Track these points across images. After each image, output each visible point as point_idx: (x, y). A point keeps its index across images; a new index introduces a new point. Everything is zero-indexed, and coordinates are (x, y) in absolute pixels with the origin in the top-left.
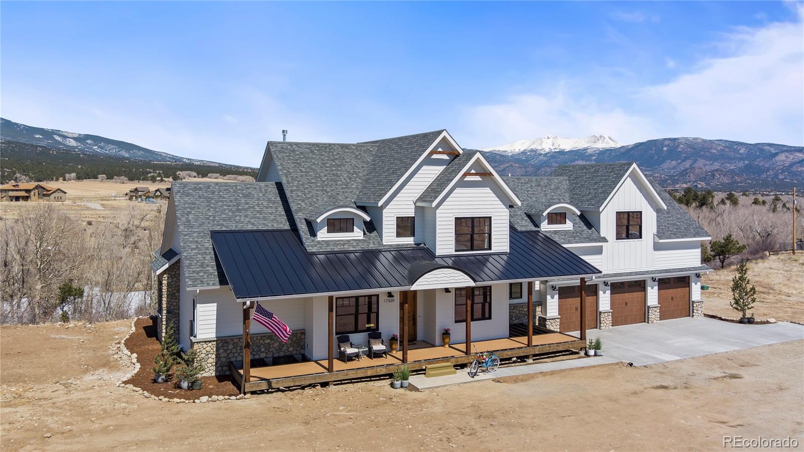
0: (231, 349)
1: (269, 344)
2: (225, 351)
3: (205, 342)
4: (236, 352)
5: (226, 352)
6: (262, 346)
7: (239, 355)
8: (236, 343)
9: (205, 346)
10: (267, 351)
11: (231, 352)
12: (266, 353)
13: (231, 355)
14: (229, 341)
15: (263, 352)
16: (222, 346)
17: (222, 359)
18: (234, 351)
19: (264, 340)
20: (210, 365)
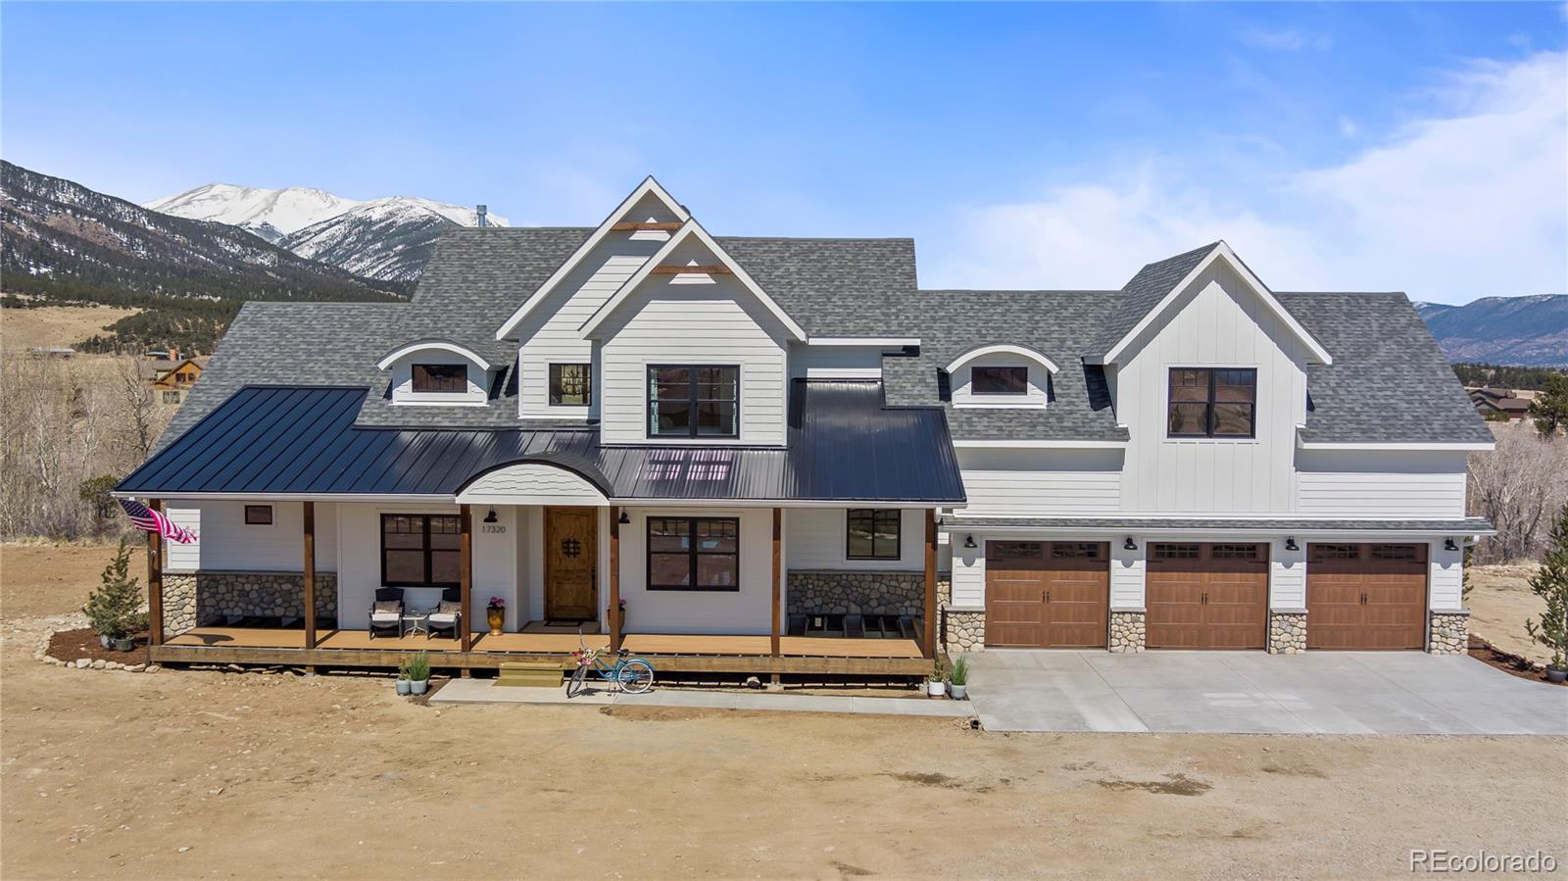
0: (223, 594)
1: (290, 592)
2: (213, 595)
3: (179, 575)
4: (231, 601)
5: (214, 597)
6: (277, 594)
7: (237, 606)
8: (232, 583)
9: (178, 582)
10: (286, 605)
11: (223, 599)
12: (286, 608)
13: (223, 605)
14: (218, 578)
15: (280, 606)
16: (207, 587)
17: (208, 609)
18: (228, 597)
19: (280, 584)
20: (189, 616)
